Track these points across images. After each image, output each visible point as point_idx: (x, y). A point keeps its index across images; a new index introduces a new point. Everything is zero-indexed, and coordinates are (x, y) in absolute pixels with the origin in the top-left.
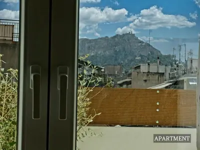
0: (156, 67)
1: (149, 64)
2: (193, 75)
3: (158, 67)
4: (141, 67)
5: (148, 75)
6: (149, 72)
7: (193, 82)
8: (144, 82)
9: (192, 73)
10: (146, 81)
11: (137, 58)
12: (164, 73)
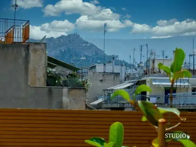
0: (112, 66)
1: (104, 64)
2: (155, 75)
3: (113, 68)
4: (97, 67)
5: (103, 75)
6: (104, 72)
7: (156, 82)
8: (100, 82)
9: (155, 73)
10: (101, 81)
11: (82, 58)
12: (119, 73)
